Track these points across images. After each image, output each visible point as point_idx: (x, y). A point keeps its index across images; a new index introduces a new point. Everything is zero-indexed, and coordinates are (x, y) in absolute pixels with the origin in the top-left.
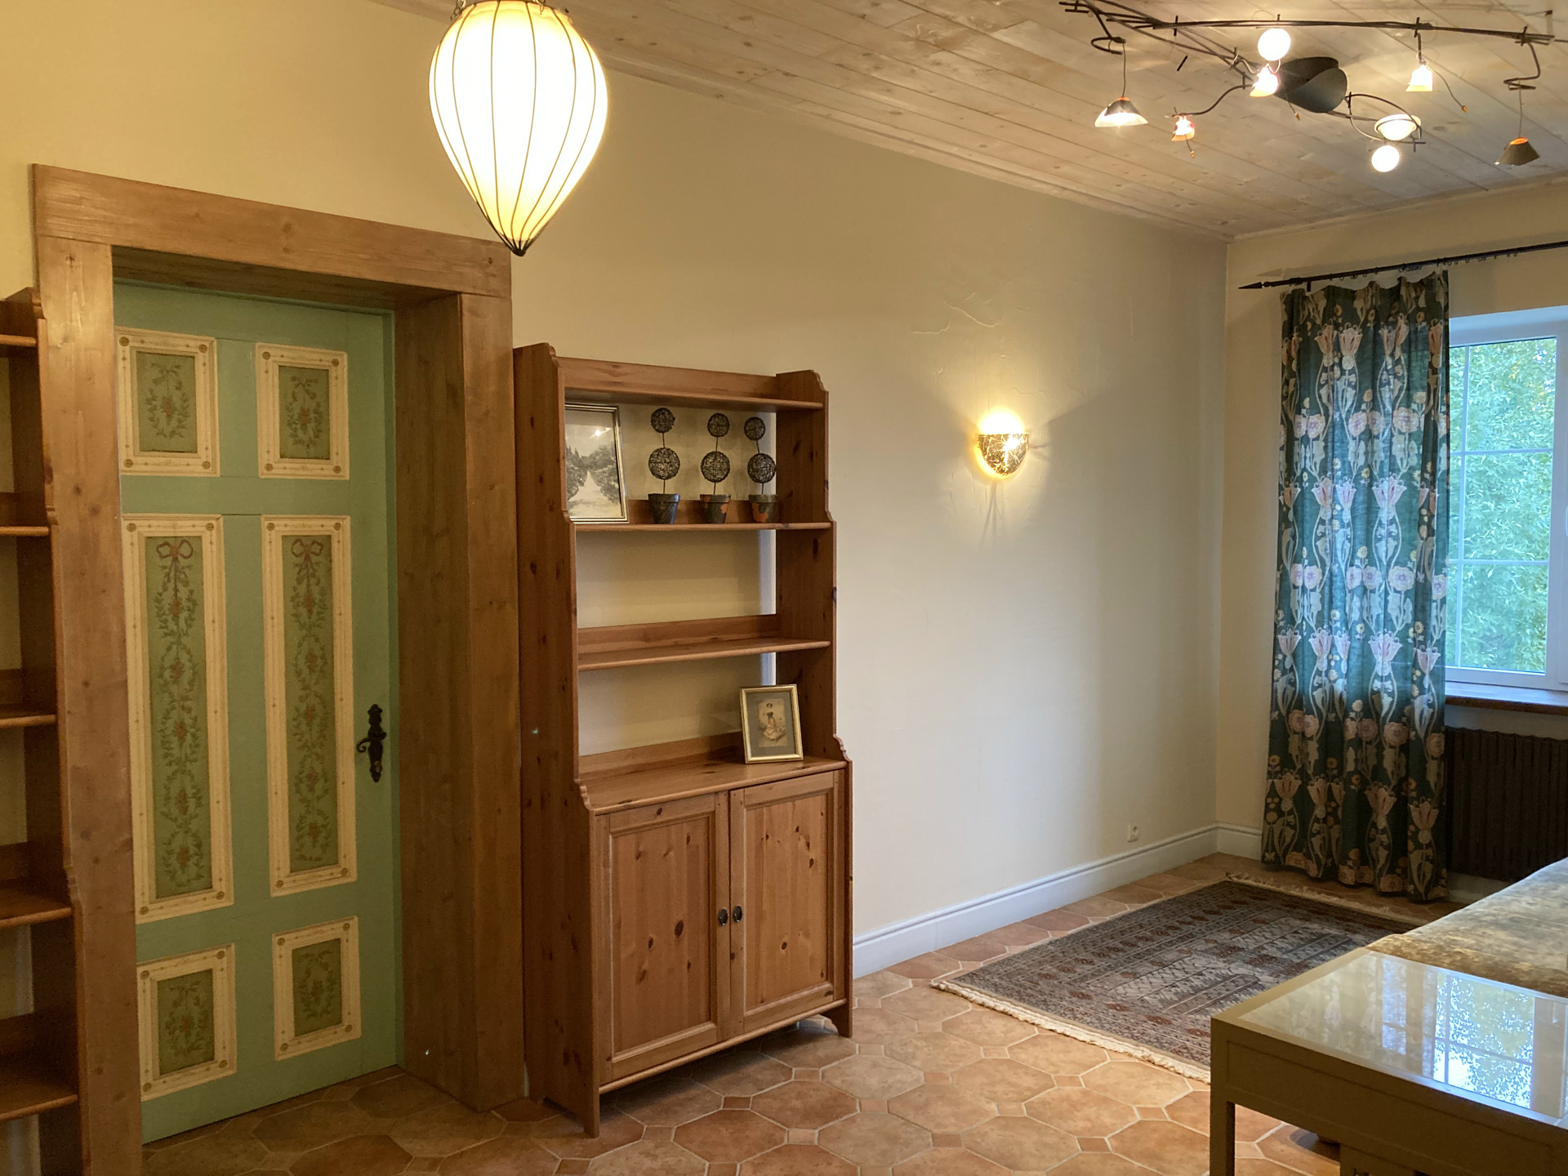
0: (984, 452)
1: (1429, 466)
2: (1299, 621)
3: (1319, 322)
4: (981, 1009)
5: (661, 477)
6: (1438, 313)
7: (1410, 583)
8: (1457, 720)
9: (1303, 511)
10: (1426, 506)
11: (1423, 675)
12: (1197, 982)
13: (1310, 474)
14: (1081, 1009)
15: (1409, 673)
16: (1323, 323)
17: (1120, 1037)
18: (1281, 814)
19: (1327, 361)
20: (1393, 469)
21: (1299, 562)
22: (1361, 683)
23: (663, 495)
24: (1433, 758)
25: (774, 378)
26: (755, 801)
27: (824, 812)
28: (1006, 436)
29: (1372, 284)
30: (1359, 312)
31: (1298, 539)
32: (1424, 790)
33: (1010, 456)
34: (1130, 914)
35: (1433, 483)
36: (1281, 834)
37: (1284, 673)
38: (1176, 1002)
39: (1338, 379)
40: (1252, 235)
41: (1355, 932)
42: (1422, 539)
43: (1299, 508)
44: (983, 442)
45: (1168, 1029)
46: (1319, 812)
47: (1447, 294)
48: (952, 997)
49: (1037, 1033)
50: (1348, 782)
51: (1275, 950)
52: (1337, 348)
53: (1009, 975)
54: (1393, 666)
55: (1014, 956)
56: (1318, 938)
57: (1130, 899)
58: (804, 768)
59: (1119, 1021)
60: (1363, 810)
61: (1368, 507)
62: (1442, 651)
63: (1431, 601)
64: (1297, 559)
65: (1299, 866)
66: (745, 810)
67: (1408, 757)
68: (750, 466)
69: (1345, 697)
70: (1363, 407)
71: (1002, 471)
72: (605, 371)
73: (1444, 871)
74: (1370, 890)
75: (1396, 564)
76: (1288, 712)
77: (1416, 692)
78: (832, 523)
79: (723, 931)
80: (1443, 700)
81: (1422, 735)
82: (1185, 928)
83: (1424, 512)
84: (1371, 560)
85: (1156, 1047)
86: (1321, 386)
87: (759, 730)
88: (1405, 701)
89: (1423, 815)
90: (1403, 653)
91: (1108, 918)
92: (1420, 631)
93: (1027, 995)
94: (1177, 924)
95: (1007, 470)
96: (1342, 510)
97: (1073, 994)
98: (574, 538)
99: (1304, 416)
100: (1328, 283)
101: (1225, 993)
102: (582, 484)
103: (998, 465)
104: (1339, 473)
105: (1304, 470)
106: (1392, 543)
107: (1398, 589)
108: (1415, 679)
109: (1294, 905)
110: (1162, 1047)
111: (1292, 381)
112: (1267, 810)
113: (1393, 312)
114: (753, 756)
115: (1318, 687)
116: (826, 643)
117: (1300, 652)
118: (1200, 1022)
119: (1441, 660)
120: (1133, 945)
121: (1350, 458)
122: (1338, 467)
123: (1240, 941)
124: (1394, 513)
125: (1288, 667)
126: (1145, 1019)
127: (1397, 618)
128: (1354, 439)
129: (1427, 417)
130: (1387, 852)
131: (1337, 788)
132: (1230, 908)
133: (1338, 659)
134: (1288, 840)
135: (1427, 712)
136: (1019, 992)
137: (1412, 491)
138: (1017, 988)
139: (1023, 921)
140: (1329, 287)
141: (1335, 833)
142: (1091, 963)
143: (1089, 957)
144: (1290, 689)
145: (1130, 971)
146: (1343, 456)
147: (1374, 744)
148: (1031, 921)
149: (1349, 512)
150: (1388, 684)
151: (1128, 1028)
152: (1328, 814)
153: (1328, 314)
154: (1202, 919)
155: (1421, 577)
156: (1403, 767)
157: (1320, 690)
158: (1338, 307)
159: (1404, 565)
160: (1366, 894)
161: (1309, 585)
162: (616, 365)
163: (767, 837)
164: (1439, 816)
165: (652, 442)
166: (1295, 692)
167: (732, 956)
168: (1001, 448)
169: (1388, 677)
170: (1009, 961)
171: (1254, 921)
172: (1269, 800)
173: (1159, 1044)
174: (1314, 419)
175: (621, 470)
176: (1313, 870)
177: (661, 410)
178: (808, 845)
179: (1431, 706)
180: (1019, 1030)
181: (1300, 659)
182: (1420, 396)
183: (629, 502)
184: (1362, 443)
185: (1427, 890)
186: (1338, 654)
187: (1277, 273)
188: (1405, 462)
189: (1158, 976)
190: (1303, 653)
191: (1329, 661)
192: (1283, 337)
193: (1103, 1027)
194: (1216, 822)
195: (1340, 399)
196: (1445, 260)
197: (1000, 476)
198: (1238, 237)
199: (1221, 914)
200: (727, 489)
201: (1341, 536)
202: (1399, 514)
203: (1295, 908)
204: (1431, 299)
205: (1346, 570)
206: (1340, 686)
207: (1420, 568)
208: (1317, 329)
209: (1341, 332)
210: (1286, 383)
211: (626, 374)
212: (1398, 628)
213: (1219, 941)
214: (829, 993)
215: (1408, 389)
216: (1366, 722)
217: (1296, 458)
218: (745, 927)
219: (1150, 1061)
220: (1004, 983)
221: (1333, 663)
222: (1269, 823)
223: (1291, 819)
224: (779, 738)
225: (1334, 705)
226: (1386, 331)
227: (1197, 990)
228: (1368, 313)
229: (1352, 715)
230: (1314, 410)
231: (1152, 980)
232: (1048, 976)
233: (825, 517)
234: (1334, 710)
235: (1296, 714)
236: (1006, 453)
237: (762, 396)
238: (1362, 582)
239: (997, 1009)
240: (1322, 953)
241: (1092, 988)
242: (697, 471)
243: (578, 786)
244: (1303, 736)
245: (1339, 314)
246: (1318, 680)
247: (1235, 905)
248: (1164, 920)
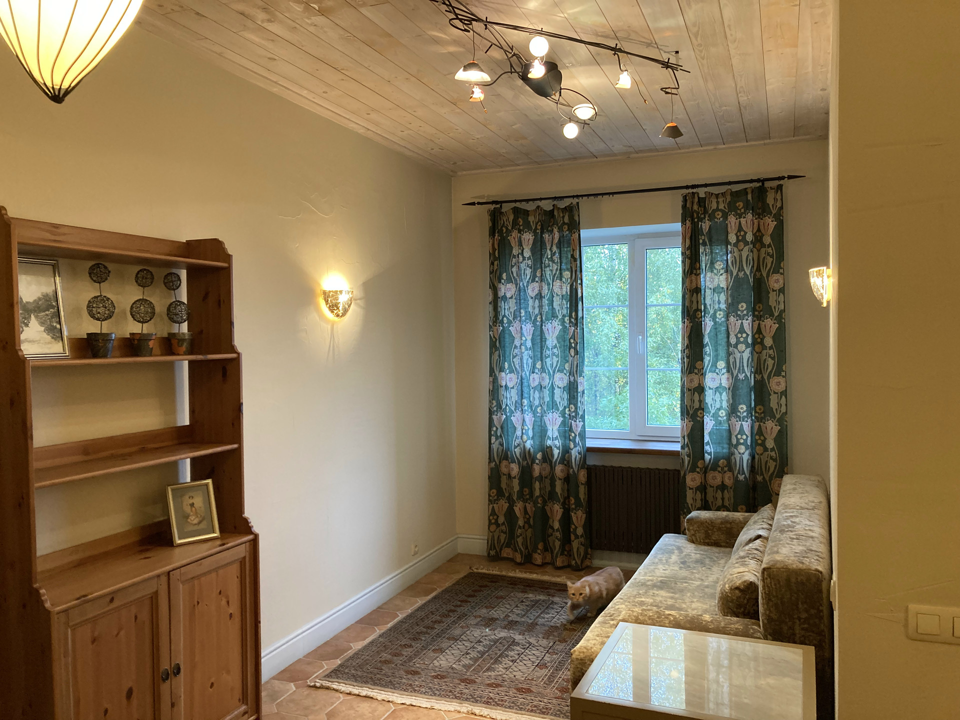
0: (327, 302)
1: (574, 314)
2: (504, 407)
3: (510, 228)
4: (349, 697)
5: (98, 319)
6: (574, 226)
7: (565, 382)
8: (592, 461)
9: (504, 341)
10: (573, 337)
11: (576, 435)
12: (480, 648)
13: (508, 319)
14: (417, 683)
15: (567, 435)
16: (512, 229)
17: (448, 699)
18: (498, 525)
19: (515, 251)
20: (554, 316)
21: (503, 371)
22: (541, 442)
23: (101, 334)
24: (582, 484)
25: (184, 243)
26: (190, 576)
27: (239, 576)
28: (341, 292)
29: (538, 207)
30: (532, 223)
31: (503, 358)
32: (578, 504)
33: (344, 306)
34: (423, 605)
35: (576, 324)
36: (499, 536)
37: (497, 439)
38: (473, 665)
39: (521, 263)
40: (469, 172)
41: (553, 596)
42: (571, 356)
43: (502, 339)
44: (326, 295)
45: (475, 686)
46: (521, 522)
47: (579, 215)
48: (327, 692)
49: (394, 708)
50: (535, 503)
51: (515, 616)
52: (520, 244)
53: (361, 666)
54: (558, 430)
55: (359, 651)
56: (536, 603)
57: (418, 595)
58: (224, 544)
59: (444, 687)
60: (544, 517)
61: (540, 339)
62: (584, 421)
63: (577, 392)
64: (502, 370)
65: (509, 557)
66: (181, 586)
67: (568, 485)
68: (169, 309)
69: (532, 450)
70: (537, 279)
71: (338, 316)
72: (48, 231)
73: (589, 550)
74: (550, 566)
75: (558, 371)
76: (500, 462)
77: (572, 446)
78: (239, 354)
79: (165, 687)
80: (585, 449)
81: (576, 470)
82: (458, 609)
83: (572, 341)
84: (543, 370)
85: (473, 702)
86: (512, 267)
87: (184, 517)
88: (566, 451)
89: (578, 518)
90: (564, 423)
91: (410, 611)
92: (573, 410)
93: (378, 679)
94: (453, 608)
95: (341, 314)
96: (526, 340)
97: (408, 672)
98: (29, 372)
99: (503, 284)
100: (513, 205)
101: (499, 653)
102: (27, 325)
103: (335, 312)
104: (524, 318)
105: (504, 316)
106: (555, 359)
107: (560, 386)
108: (571, 438)
109: (514, 583)
110: (477, 701)
111: (496, 263)
112: (490, 523)
113: (551, 224)
114: (180, 539)
115: (517, 446)
116: (236, 446)
117: (505, 426)
118: (493, 677)
119: (584, 426)
120: (433, 628)
121: (530, 309)
122: (523, 314)
123: (494, 613)
124: (555, 342)
125: (499, 435)
126: (459, 682)
127: (560, 403)
128: (532, 298)
129: (571, 286)
130: (559, 542)
131: (529, 506)
132: (480, 591)
133: (527, 428)
134: (502, 541)
135: (578, 457)
136: (371, 678)
137: (564, 330)
138: (370, 676)
139: (356, 623)
140: (515, 207)
141: (529, 532)
142: (411, 646)
143: (409, 642)
144: (501, 448)
145: (437, 648)
146: (526, 308)
147: (549, 478)
148: (361, 621)
149: (530, 341)
150: (556, 442)
151: (451, 691)
152: (525, 522)
153: (515, 223)
154: (466, 601)
155: (572, 379)
156: (566, 491)
157: (519, 447)
158: (520, 220)
159: (562, 372)
160: (549, 569)
161: (510, 385)
162: (56, 226)
163: (198, 603)
164: (586, 518)
165: (88, 291)
166: (503, 450)
167: (173, 705)
168: (338, 300)
169: (556, 438)
170: (357, 655)
171: (496, 597)
172: (491, 518)
173: (475, 700)
174: (509, 286)
175: (62, 314)
176: (519, 559)
177: (98, 264)
178: (228, 602)
179: (580, 453)
180: (381, 708)
181: (505, 429)
182: (567, 274)
183: (70, 339)
184: (537, 300)
185: (582, 562)
186: (527, 425)
187: (482, 197)
188: (560, 312)
189: (455, 648)
190: (507, 426)
191: (522, 430)
192: (490, 236)
193: (435, 695)
194: (457, 534)
195: (523, 274)
196: (578, 196)
197: (336, 319)
198: (459, 173)
199: (476, 597)
200: (153, 329)
201: (526, 355)
202: (559, 342)
203: (516, 585)
204: (571, 217)
205: (530, 376)
206: (529, 444)
207: (571, 373)
208: (509, 232)
209: (523, 235)
210: (492, 264)
211: (64, 234)
212: (561, 409)
213: (482, 616)
214: (245, 713)
215: (560, 270)
216: (544, 465)
217: (499, 309)
218: (182, 680)
219: (472, 714)
220: (359, 673)
221: (524, 431)
222: (491, 532)
223: (503, 528)
224: (200, 523)
225: (525, 455)
226: (547, 235)
227: (482, 654)
228: (537, 224)
229: (537, 461)
230: (509, 280)
231: (453, 652)
232: (386, 662)
233: (233, 349)
234: (526, 459)
235: (504, 463)
236: (341, 303)
237: (175, 256)
238: (540, 382)
239: (361, 694)
240: (541, 613)
241: (418, 665)
242: (125, 313)
243: (37, 591)
244: (509, 476)
245: (521, 224)
246: (517, 441)
247: (482, 589)
248: (444, 607)
